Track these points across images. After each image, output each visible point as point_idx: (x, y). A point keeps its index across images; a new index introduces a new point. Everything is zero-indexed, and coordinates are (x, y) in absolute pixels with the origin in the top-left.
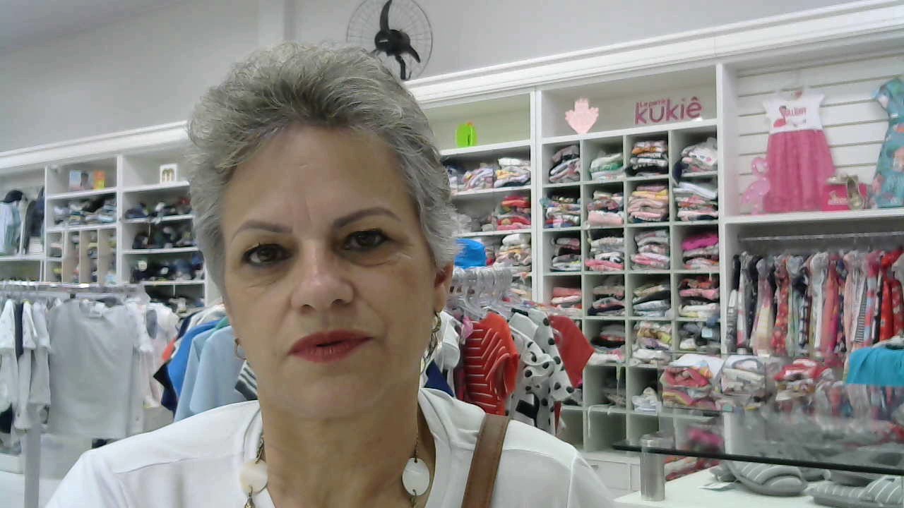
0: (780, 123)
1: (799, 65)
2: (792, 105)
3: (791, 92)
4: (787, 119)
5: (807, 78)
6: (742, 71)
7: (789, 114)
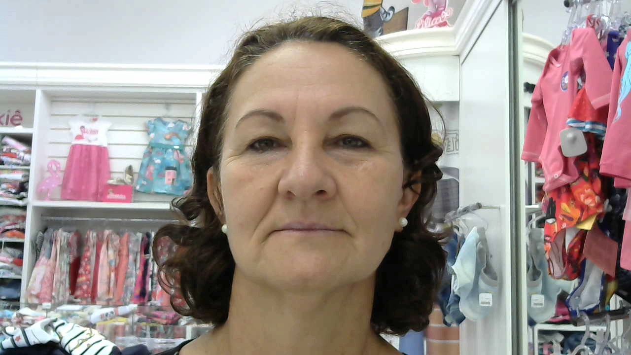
0: (79, 137)
1: (96, 100)
2: (89, 126)
3: (90, 118)
4: (85, 135)
5: (101, 110)
6: (55, 97)
7: (87, 132)
